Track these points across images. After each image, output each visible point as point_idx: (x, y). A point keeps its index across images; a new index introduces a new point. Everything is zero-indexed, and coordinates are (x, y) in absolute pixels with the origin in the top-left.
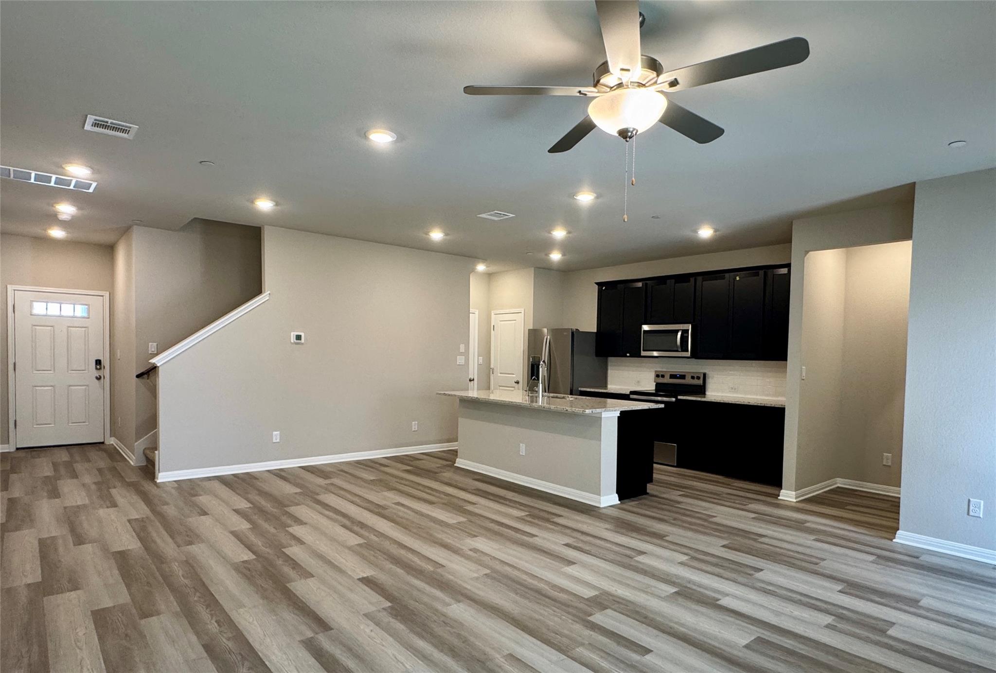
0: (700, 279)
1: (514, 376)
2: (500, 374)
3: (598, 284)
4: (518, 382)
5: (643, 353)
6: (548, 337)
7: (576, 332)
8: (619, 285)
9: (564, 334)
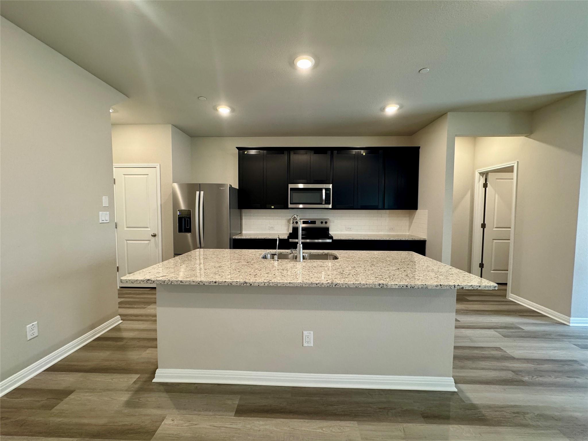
0: (335, 152)
1: (149, 229)
2: (127, 228)
3: (239, 148)
4: (155, 235)
5: (290, 206)
6: (201, 192)
7: (231, 188)
8: (262, 151)
9: (221, 189)
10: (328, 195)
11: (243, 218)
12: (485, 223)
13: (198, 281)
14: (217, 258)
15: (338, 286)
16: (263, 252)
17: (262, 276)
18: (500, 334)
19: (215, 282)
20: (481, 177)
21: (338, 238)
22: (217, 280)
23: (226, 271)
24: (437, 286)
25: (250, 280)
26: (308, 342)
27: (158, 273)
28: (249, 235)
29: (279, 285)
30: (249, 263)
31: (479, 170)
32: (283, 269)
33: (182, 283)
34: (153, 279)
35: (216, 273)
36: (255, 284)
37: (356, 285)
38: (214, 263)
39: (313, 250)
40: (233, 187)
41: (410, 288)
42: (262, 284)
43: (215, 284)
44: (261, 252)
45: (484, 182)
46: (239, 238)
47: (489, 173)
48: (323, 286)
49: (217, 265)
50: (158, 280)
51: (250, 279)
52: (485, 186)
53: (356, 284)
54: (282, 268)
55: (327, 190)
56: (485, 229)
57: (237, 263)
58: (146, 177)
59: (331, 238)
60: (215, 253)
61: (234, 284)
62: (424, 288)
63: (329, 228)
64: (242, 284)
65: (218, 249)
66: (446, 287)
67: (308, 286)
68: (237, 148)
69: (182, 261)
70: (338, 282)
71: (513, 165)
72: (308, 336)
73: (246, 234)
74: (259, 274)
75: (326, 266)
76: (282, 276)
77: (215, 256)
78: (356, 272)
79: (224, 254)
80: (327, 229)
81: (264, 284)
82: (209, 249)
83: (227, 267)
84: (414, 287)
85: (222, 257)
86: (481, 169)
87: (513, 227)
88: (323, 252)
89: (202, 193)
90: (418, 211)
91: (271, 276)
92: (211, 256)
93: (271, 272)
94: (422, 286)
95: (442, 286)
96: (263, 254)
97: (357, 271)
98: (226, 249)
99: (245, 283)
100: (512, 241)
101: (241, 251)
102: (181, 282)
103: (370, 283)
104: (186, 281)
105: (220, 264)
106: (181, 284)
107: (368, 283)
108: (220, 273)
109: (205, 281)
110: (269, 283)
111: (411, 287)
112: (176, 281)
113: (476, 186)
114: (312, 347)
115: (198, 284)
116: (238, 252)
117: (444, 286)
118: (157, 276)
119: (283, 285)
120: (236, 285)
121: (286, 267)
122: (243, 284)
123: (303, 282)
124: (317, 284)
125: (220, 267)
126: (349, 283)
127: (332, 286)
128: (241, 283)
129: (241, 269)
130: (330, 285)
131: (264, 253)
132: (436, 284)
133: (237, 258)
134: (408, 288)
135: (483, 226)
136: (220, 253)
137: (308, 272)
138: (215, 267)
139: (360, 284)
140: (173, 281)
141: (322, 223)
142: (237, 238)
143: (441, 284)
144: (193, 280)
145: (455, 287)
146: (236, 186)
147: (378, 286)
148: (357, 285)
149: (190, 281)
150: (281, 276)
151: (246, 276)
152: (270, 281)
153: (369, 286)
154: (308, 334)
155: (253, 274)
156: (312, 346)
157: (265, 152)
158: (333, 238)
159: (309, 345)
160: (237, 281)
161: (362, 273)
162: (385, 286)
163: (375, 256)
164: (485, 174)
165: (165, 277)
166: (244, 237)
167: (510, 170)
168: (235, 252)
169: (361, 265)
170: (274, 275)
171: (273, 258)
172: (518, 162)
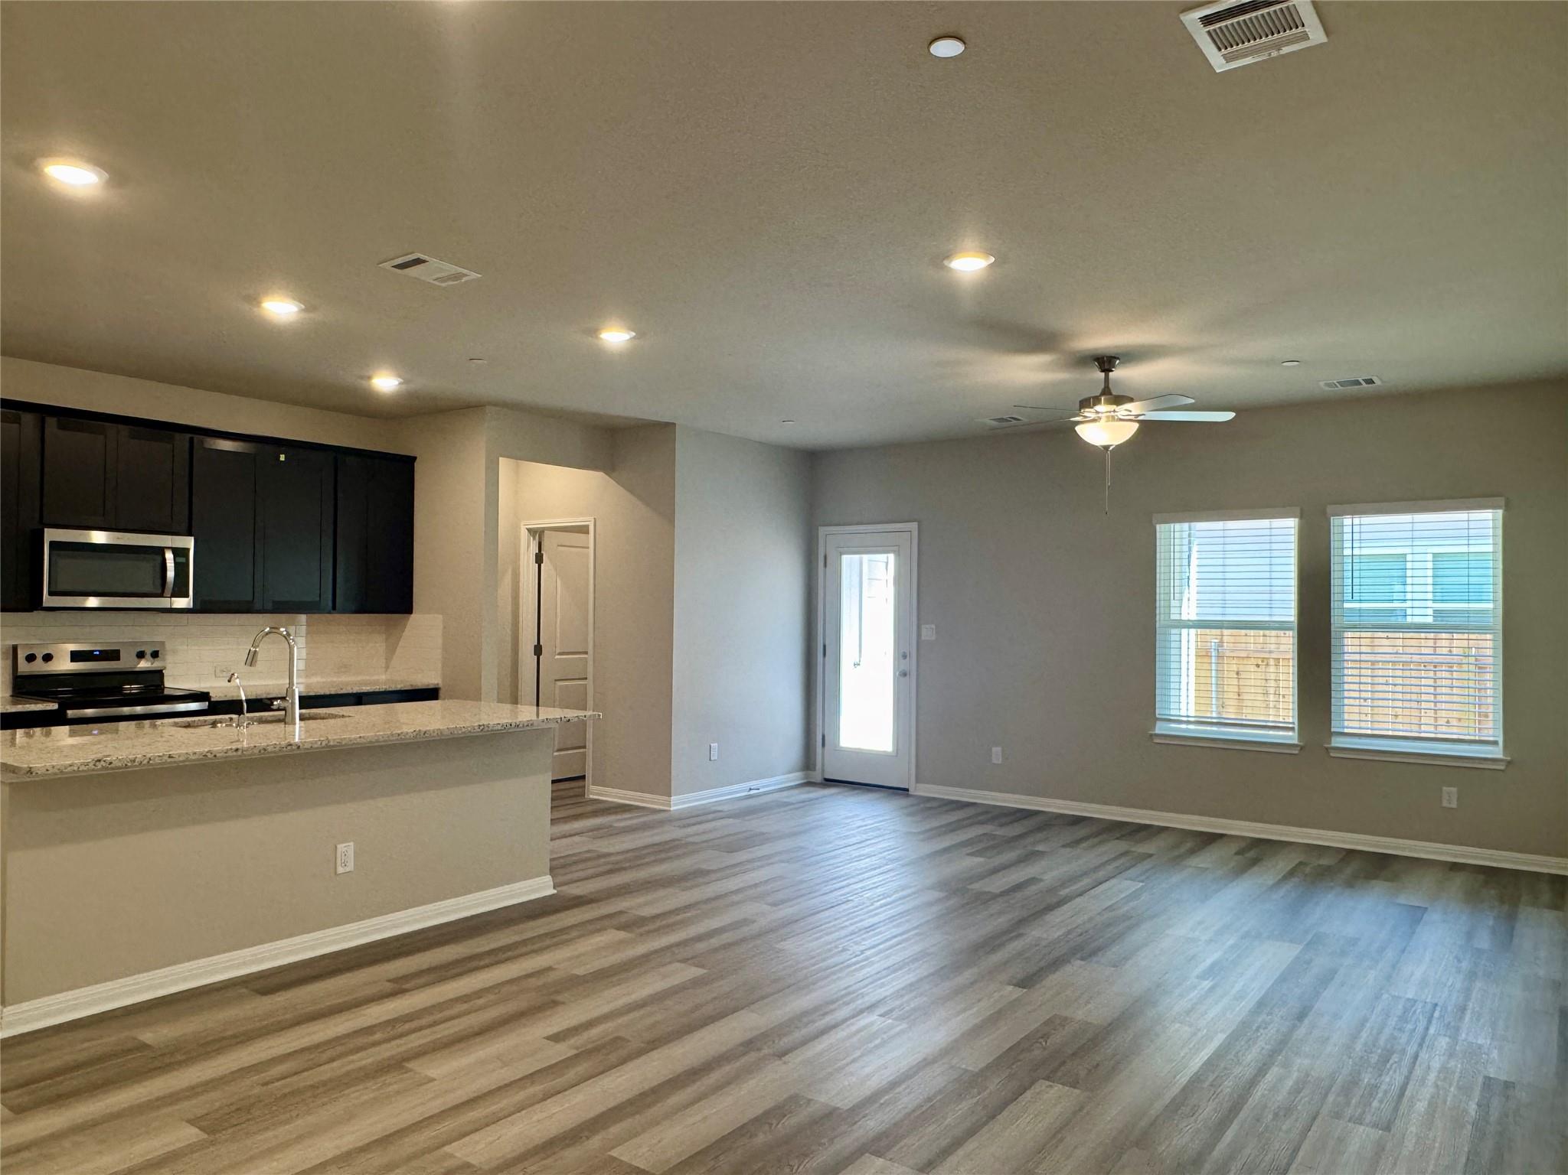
5: (48, 600)
10: (181, 569)
12: (541, 644)
20: (531, 539)
26: (345, 863)
31: (527, 523)
45: (537, 552)
47: (545, 533)
52: (539, 559)
55: (180, 553)
56: (541, 657)
59: (204, 696)
63: (162, 671)
71: (587, 524)
72: (346, 851)
86: (530, 523)
87: (591, 652)
90: (412, 616)
100: (589, 683)
113: (522, 557)
135: (538, 650)
141: (141, 656)
154: (346, 848)
156: (353, 870)
158: (210, 697)
159: (347, 870)
164: (538, 535)
167: (583, 530)
172: (595, 519)
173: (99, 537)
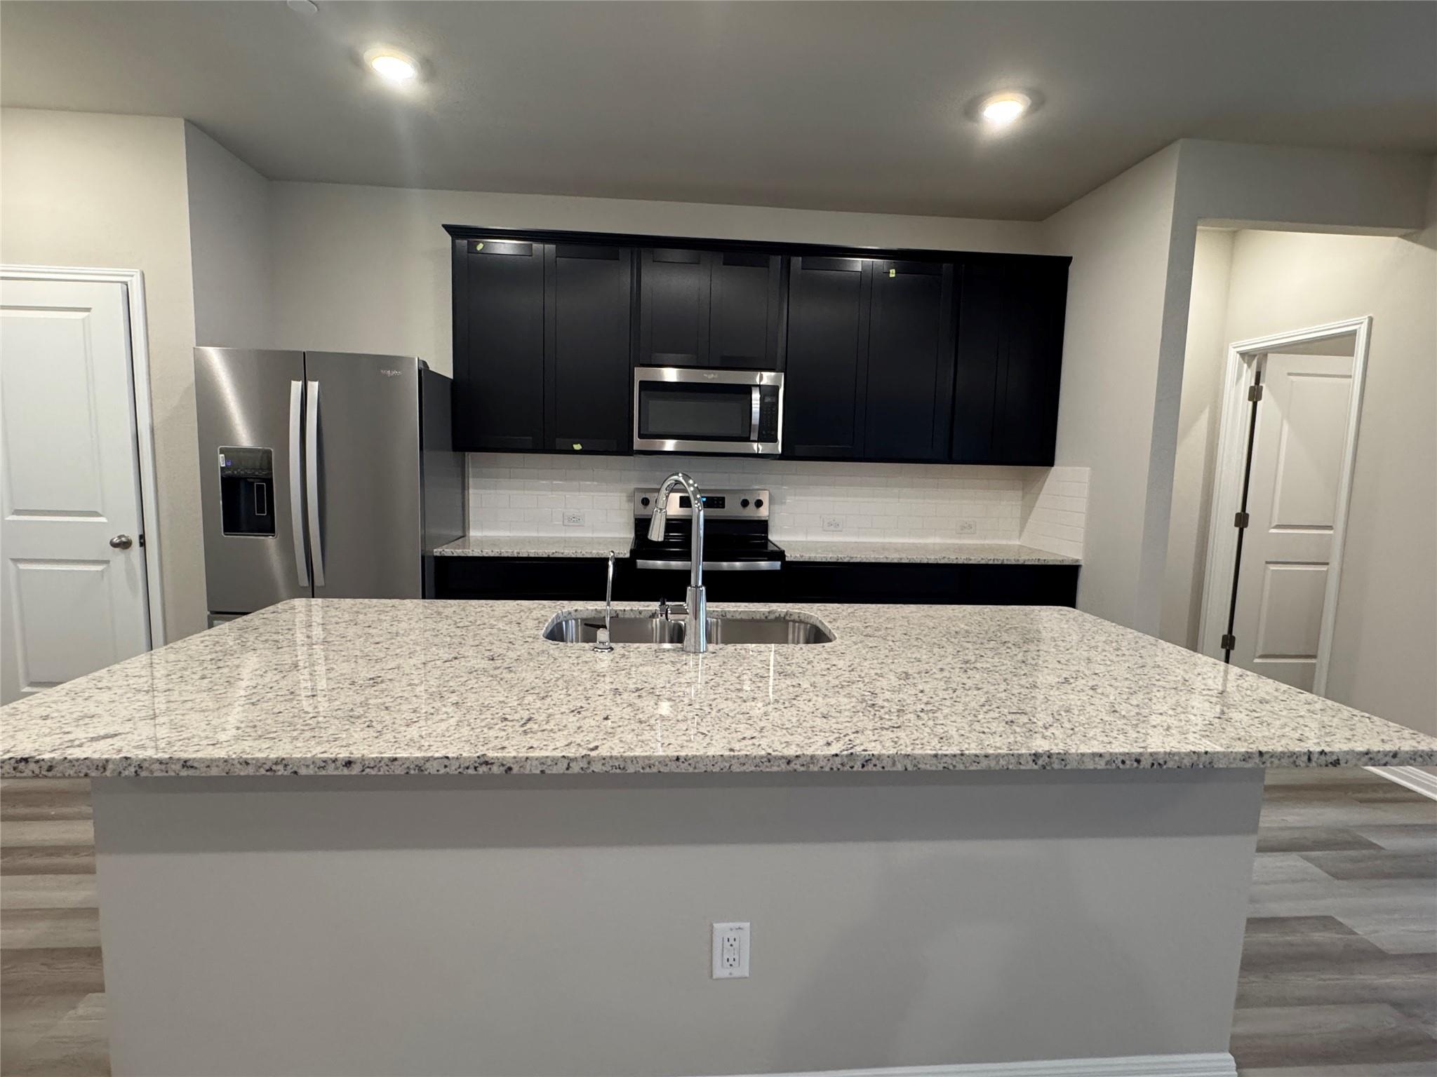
0: (797, 261)
1: (103, 520)
2: (13, 514)
3: (454, 231)
4: (124, 543)
5: (638, 443)
6: (309, 383)
7: (424, 371)
8: (537, 246)
9: (386, 375)
10: (768, 410)
11: (471, 481)
12: (1247, 512)
13: (267, 759)
14: (366, 641)
15: (875, 765)
16: (548, 610)
17: (556, 728)
18: (1320, 867)
19: (349, 763)
20: (1245, 365)
21: (802, 556)
22: (357, 755)
23: (399, 701)
24: (1247, 756)
25: (503, 748)
26: (731, 961)
27: (82, 718)
28: (494, 542)
29: (631, 770)
30: (498, 663)
31: (1240, 343)
32: (638, 690)
33: (191, 772)
34: (47, 756)
35: (356, 713)
36: (528, 768)
37: (945, 759)
38: (353, 665)
39: (733, 604)
40: (431, 368)
41: (1149, 767)
42: (559, 764)
43: (346, 771)
44: (542, 612)
45: (1253, 384)
46: (455, 555)
47: (1269, 355)
48: (816, 769)
49: (365, 673)
50: (70, 761)
51: (506, 744)
52: (1255, 395)
53: (946, 755)
54: (632, 687)
55: (767, 391)
57: (448, 664)
58: (83, 320)
59: (779, 555)
60: (361, 616)
61: (432, 768)
62: (1201, 766)
63: (766, 521)
64: (468, 768)
65: (375, 601)
66: (1279, 760)
67: (753, 768)
68: (448, 228)
69: (214, 656)
70: (875, 749)
71: (1355, 331)
72: (732, 941)
73: (481, 542)
74: (543, 717)
75: (801, 670)
76: (641, 722)
77: (359, 631)
78: (925, 699)
79: (395, 619)
80: (763, 526)
81: (566, 765)
82: (336, 600)
83: (405, 681)
84: (1165, 762)
85: (389, 636)
86: (1246, 341)
87: (1340, 525)
88: (769, 612)
89: (314, 387)
90: (1055, 470)
91: (593, 723)
92: (341, 629)
93: (593, 705)
94: (1195, 758)
95: (1266, 756)
96: (550, 620)
97: (922, 692)
98: (407, 601)
99: (481, 764)
100: (1333, 569)
101: (464, 610)
102: (183, 766)
103: (999, 751)
104: (208, 763)
105: (378, 666)
106: (184, 773)
107: (991, 751)
108: (372, 715)
109: (300, 760)
110: (589, 763)
111: (1153, 764)
112: (161, 763)
113: (1226, 391)
114: (746, 978)
115: (268, 773)
116: (452, 610)
117: (1272, 757)
118: (70, 737)
119: (648, 770)
120: (442, 771)
121: (650, 679)
122: (476, 768)
123: (732, 753)
124: (789, 763)
125: (375, 681)
126: (918, 752)
127: (852, 767)
128: (466, 765)
129: (462, 689)
130: (842, 764)
131: (554, 616)
132: (1243, 750)
133: (448, 639)
134: (1141, 767)
135: (1242, 520)
136: (382, 617)
137: (739, 701)
138: (353, 683)
139: (962, 755)
140: (146, 765)
141: (745, 503)
142: (449, 554)
143: (1264, 749)
144: (245, 756)
145: (1309, 759)
146: (444, 366)
147: (1031, 762)
148: (949, 761)
149: (226, 761)
150: (635, 726)
151: (486, 730)
152: (592, 750)
153: (998, 763)
154: (731, 935)
155: (517, 717)
156: (747, 975)
157: (550, 248)
158: (785, 556)
159: (737, 972)
160: (447, 758)
161: (948, 703)
162: (1057, 761)
163: (958, 627)
164: (1256, 358)
165: (110, 741)
166: (473, 551)
167: (1341, 344)
168: (439, 613)
169: (927, 667)
170: (606, 718)
171: (590, 638)
172: (1371, 320)
173: (670, 375)
